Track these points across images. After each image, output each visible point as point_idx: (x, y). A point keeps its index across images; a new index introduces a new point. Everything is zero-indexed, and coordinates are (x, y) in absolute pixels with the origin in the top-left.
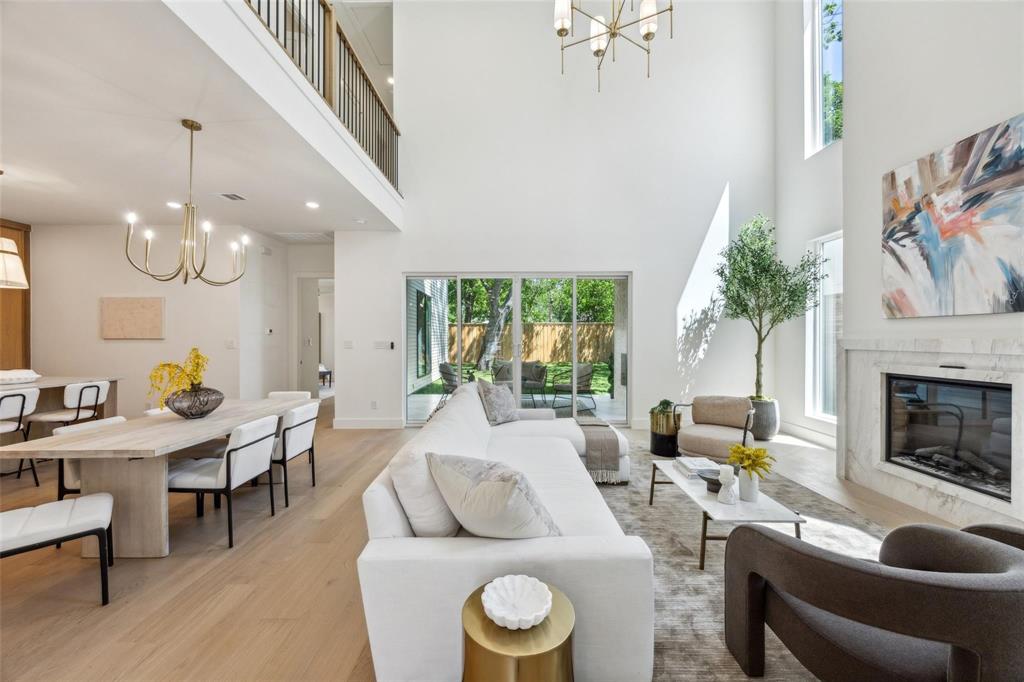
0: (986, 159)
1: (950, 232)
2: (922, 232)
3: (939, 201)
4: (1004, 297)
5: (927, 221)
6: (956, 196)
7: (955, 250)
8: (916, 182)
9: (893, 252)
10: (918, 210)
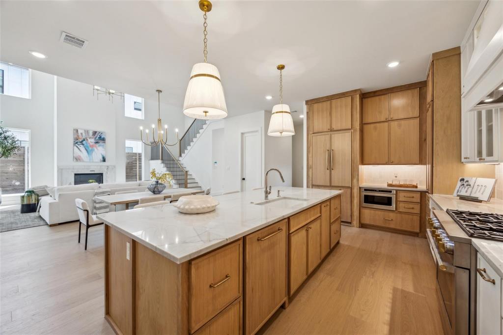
0: (98, 137)
1: (92, 146)
2: (85, 145)
3: (89, 140)
4: (102, 159)
5: (86, 143)
6: (93, 140)
7: (92, 150)
8: (84, 134)
9: (77, 147)
10: (84, 140)
